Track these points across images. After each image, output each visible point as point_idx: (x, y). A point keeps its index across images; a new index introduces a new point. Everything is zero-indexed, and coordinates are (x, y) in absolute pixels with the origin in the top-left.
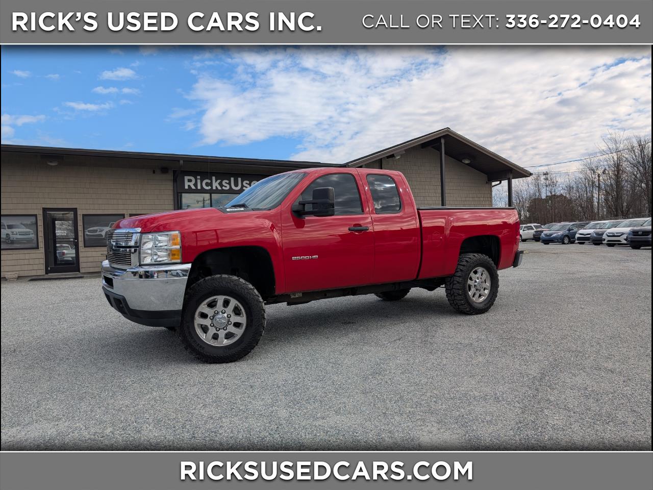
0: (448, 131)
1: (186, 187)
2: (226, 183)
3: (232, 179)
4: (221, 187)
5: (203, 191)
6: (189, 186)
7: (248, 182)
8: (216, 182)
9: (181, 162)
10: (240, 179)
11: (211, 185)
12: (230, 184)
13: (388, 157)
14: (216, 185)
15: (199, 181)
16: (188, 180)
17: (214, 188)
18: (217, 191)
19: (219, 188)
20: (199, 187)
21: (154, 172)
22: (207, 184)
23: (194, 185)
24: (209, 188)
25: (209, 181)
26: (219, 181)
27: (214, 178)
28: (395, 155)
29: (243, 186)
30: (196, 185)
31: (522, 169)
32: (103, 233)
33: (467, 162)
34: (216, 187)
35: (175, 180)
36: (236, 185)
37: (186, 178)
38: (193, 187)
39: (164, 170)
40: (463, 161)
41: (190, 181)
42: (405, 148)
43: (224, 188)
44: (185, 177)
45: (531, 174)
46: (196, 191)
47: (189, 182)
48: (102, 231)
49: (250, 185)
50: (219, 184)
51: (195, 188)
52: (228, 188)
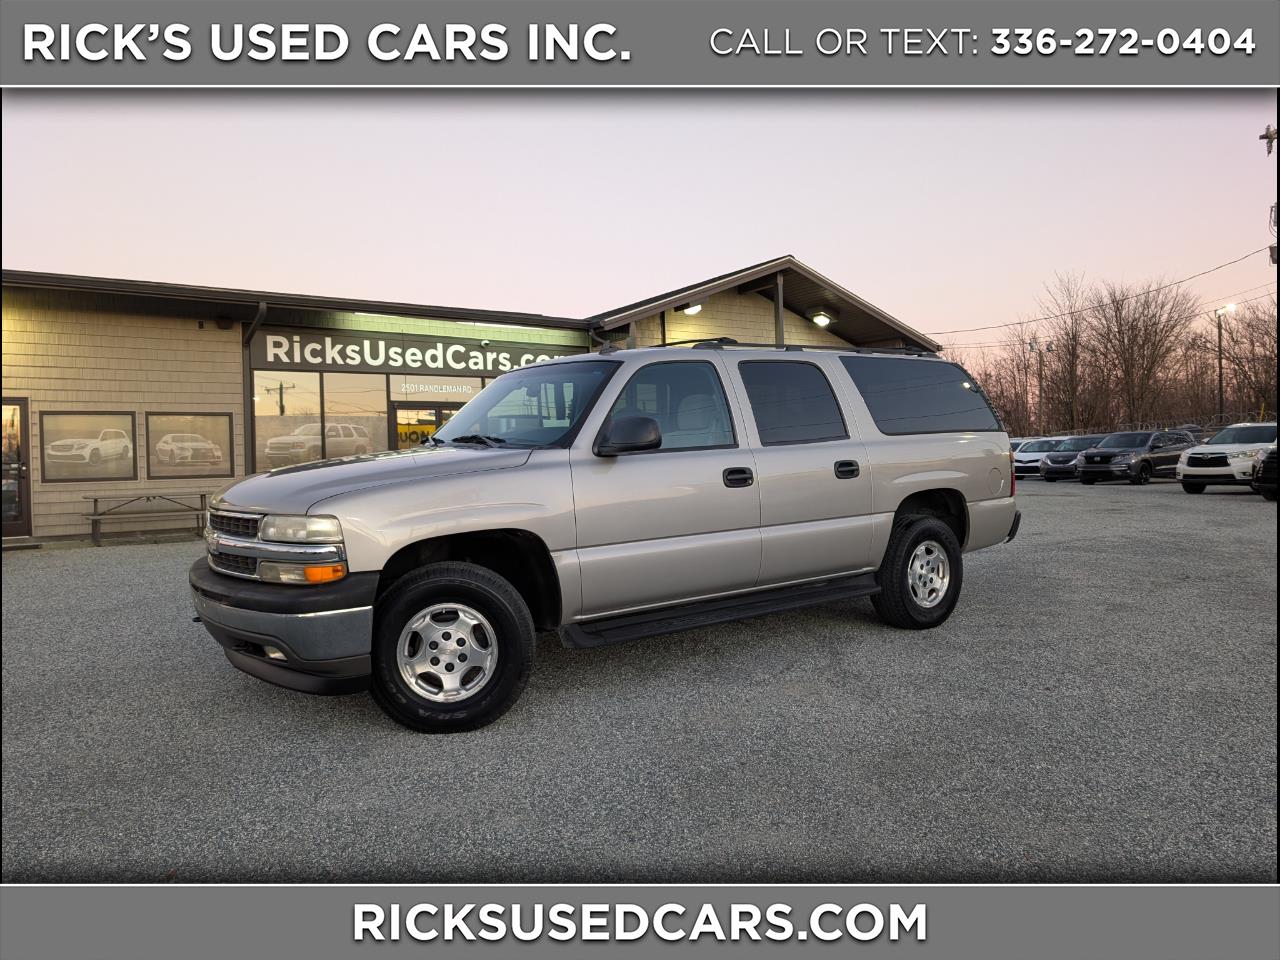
0: (790, 261)
1: (270, 358)
2: (353, 351)
3: (367, 344)
4: (344, 360)
5: (304, 367)
6: (276, 356)
7: (399, 350)
8: (333, 347)
9: (263, 305)
10: (382, 344)
11: (322, 353)
12: (361, 353)
13: (677, 307)
14: (332, 354)
15: (297, 347)
16: (274, 342)
17: (329, 361)
18: (335, 368)
19: (340, 361)
20: (297, 359)
21: (201, 326)
22: (314, 353)
23: (286, 353)
24: (318, 360)
25: (318, 347)
26: (338, 347)
27: (328, 341)
29: (388, 358)
30: (290, 354)
31: (922, 338)
32: (86, 453)
33: (823, 321)
34: (333, 358)
35: (246, 343)
36: (375, 356)
37: (271, 339)
38: (285, 359)
39: (224, 321)
41: (278, 345)
43: (349, 361)
44: (268, 337)
45: (940, 347)
46: (292, 367)
47: (276, 346)
48: (83, 448)
49: (403, 355)
50: (339, 352)
51: (288, 361)
52: (358, 360)
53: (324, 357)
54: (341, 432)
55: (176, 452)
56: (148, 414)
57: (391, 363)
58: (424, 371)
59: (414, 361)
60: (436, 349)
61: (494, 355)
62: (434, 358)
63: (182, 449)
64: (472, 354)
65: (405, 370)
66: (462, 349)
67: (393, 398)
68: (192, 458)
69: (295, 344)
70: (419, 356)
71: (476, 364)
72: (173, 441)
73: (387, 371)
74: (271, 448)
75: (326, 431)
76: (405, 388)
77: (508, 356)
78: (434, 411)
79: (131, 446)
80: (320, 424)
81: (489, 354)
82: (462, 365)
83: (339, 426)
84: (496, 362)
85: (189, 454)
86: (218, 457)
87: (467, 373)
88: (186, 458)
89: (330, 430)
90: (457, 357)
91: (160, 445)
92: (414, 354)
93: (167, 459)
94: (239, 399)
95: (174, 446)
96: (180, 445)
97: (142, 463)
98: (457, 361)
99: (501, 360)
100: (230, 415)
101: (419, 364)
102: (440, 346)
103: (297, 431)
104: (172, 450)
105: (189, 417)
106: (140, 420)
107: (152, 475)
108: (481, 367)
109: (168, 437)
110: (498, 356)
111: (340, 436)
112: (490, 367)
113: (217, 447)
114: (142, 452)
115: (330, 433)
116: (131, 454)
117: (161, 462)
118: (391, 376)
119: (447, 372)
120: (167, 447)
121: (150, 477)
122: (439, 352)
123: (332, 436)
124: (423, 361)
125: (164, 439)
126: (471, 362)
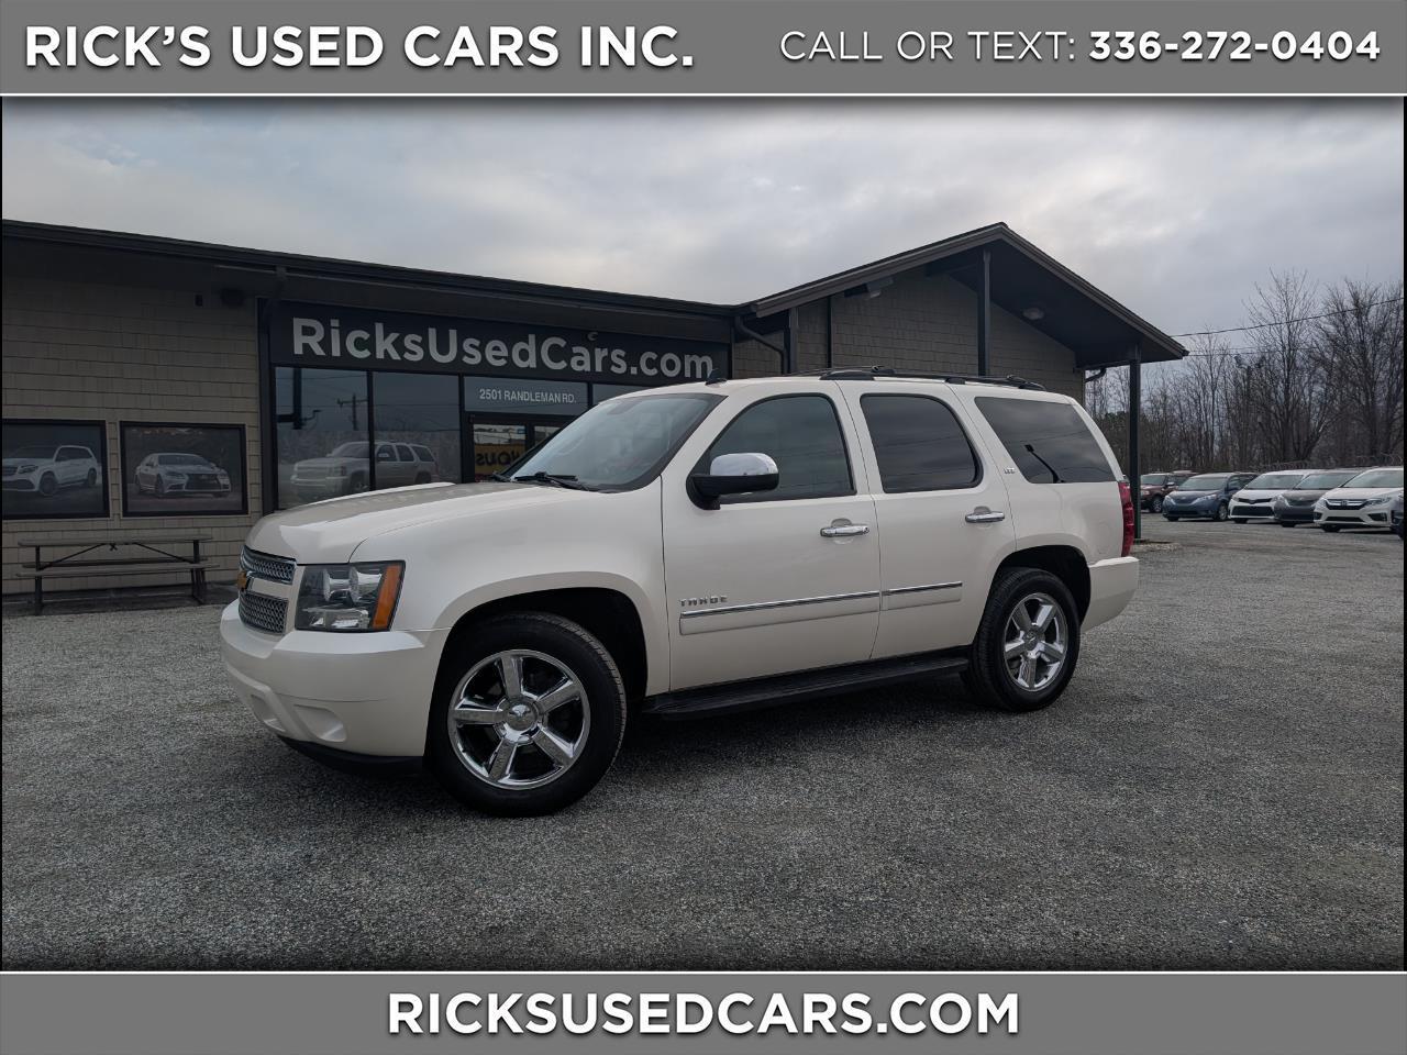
0: (1001, 231)
1: (298, 350)
2: (414, 342)
3: (432, 333)
4: (401, 355)
5: (346, 363)
6: (306, 347)
7: (477, 343)
8: (385, 337)
9: (281, 271)
10: (453, 334)
11: (370, 345)
12: (424, 345)
13: (849, 293)
14: (384, 346)
15: (335, 335)
16: (304, 327)
17: (380, 355)
18: (388, 366)
19: (395, 356)
20: (336, 352)
21: (199, 301)
22: (359, 344)
23: (320, 343)
24: (365, 354)
25: (365, 336)
26: (393, 336)
27: (379, 328)
28: (869, 288)
29: (461, 352)
30: (326, 343)
31: (1169, 340)
32: (37, 478)
33: (1035, 315)
34: (386, 351)
35: (264, 329)
36: (443, 349)
37: (298, 323)
38: (319, 351)
39: (232, 297)
40: (1026, 314)
41: (308, 331)
42: (894, 271)
43: (407, 356)
44: (295, 320)
45: (1185, 353)
46: (327, 363)
47: (305, 338)
49: (482, 349)
50: (393, 344)
51: (323, 353)
52: (419, 356)
53: (373, 351)
54: (397, 455)
55: (166, 478)
56: (124, 425)
57: (466, 359)
58: (509, 372)
59: (496, 358)
60: (527, 343)
61: (605, 352)
62: (524, 355)
63: (173, 474)
64: (576, 350)
65: (484, 370)
66: (562, 343)
67: (468, 408)
68: (187, 488)
69: (333, 330)
70: (504, 352)
71: (580, 363)
72: (160, 463)
73: (459, 370)
74: (299, 475)
75: (376, 452)
76: (487, 395)
77: (623, 353)
78: (523, 427)
79: (99, 469)
80: (367, 442)
81: (597, 350)
82: (562, 365)
83: (394, 445)
84: (607, 362)
85: (184, 481)
86: (225, 486)
87: (568, 376)
88: (179, 486)
89: (380, 451)
90: (555, 353)
91: (141, 469)
92: (496, 348)
93: (151, 487)
94: (253, 405)
95: (162, 470)
96: (169, 468)
97: (115, 493)
98: (555, 360)
99: (614, 359)
100: (241, 429)
101: (502, 362)
102: (532, 338)
103: (336, 451)
104: (159, 475)
105: (183, 431)
106: (113, 433)
107: (130, 510)
108: (587, 367)
109: (154, 458)
110: (609, 353)
111: (395, 460)
112: (599, 368)
113: (223, 471)
114: (115, 478)
115: (380, 455)
116: (99, 480)
117: (142, 493)
118: (466, 378)
119: (541, 374)
120: (152, 472)
121: (126, 514)
122: (531, 348)
123: (384, 459)
124: (509, 358)
125: (147, 460)
126: (574, 361)
